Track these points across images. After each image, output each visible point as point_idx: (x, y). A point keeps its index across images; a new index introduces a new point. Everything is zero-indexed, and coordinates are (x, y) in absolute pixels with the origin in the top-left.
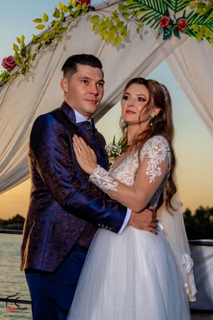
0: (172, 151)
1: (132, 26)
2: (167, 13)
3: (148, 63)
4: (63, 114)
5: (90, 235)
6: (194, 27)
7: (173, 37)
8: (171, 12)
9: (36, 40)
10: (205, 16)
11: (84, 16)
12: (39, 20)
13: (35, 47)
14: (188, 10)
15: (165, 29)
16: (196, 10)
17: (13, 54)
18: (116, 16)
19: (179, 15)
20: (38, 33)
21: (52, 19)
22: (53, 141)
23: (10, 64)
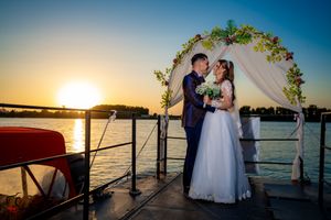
0: (233, 87)
1: (215, 43)
3: (222, 54)
4: (193, 74)
5: (204, 115)
7: (230, 44)
8: (229, 36)
9: (183, 52)
10: (242, 35)
11: (199, 42)
12: (184, 45)
13: (183, 54)
15: (227, 42)
16: (238, 33)
17: (176, 58)
18: (210, 40)
19: (233, 36)
20: (184, 49)
21: (188, 44)
22: (190, 83)
23: (175, 61)
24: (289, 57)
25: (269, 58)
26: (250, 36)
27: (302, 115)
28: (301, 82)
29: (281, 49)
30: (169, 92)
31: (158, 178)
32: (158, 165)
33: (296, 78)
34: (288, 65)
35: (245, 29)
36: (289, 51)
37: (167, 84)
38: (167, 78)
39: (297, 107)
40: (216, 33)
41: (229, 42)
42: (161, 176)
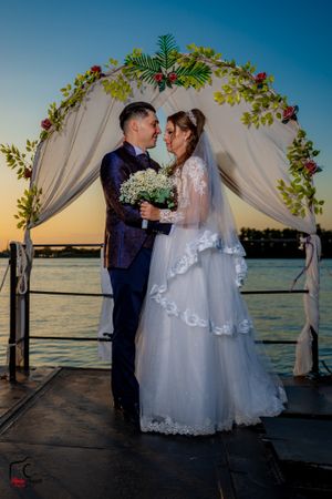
1: (133, 84)
2: (160, 71)
6: (182, 78)
7: (167, 88)
8: (163, 69)
9: (64, 105)
10: (190, 69)
11: (97, 82)
12: (65, 90)
13: (63, 110)
14: (176, 65)
15: (159, 83)
16: (183, 65)
17: (48, 117)
18: (121, 78)
19: (170, 70)
20: (65, 99)
21: (74, 87)
23: (46, 124)
24: (290, 115)
25: (247, 119)
26: (207, 71)
27: (316, 240)
28: (314, 169)
29: (273, 99)
30: (33, 193)
31: (13, 380)
32: (12, 351)
33: (304, 161)
34: (288, 133)
35: (197, 56)
36: (291, 104)
37: (28, 174)
38: (28, 162)
39: (305, 223)
40: (134, 64)
41: (164, 82)
42: (19, 377)
